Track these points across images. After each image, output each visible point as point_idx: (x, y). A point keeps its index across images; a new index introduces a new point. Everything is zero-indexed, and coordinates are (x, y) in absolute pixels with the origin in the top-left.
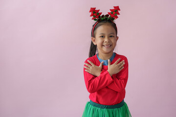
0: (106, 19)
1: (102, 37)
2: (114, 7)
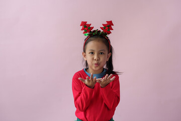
2: (107, 22)
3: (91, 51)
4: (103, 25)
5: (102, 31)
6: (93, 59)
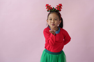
2: (59, 4)
3: (50, 19)
4: (57, 6)
5: (57, 9)
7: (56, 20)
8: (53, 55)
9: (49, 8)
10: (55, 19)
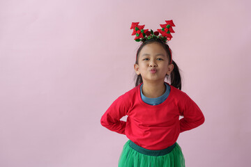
0: (154, 38)
1: (147, 59)
2: (166, 22)
3: (145, 57)
6: (148, 65)
7: (160, 59)
8: (149, 157)
9: (140, 33)
10: (159, 57)
